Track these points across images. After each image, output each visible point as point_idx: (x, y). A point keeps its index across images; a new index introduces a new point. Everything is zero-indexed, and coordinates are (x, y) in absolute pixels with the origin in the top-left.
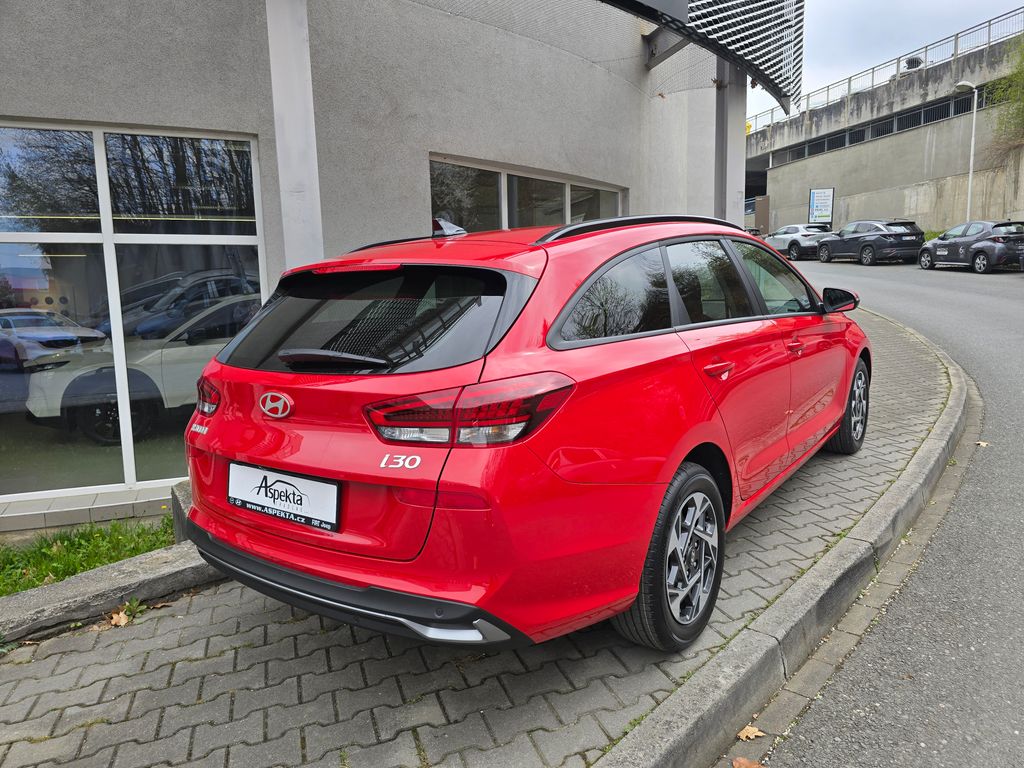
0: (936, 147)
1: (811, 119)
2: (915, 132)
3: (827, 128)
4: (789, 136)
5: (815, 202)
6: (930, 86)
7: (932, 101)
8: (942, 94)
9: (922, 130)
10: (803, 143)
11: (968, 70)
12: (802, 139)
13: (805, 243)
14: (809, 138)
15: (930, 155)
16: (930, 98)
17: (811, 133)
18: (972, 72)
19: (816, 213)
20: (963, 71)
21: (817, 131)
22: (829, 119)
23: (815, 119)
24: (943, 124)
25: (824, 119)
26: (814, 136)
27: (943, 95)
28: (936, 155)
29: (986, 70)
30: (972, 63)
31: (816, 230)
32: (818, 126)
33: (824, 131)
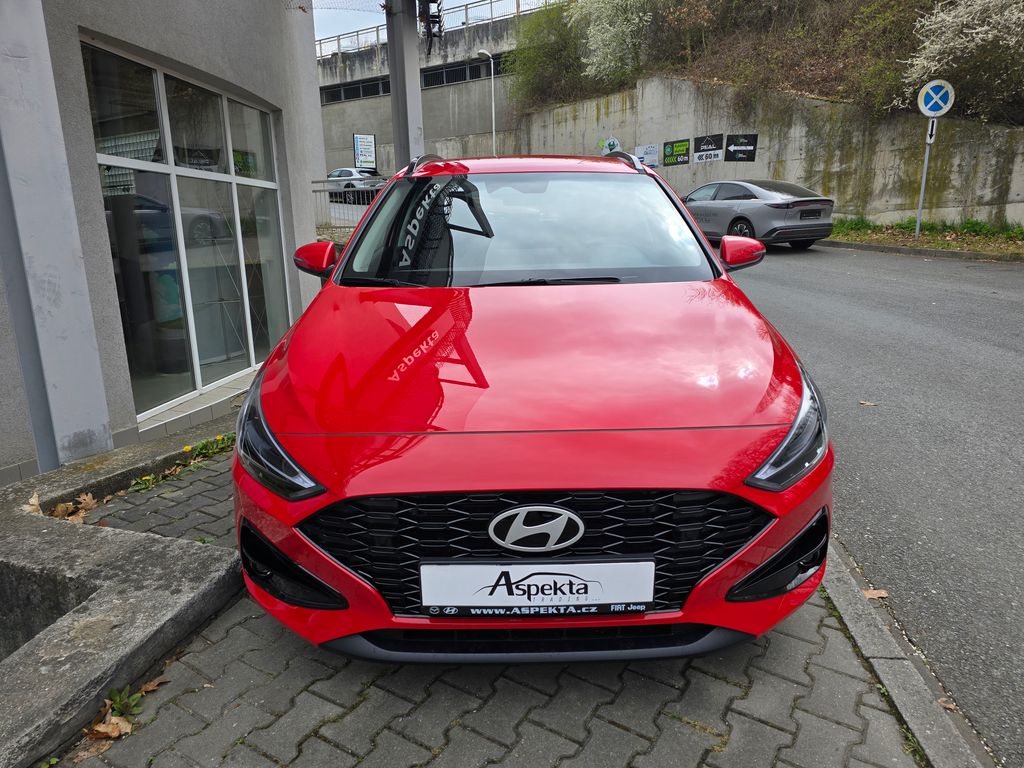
0: (459, 107)
1: (344, 62)
2: (439, 90)
3: (360, 74)
4: (324, 77)
5: (359, 147)
6: (449, 49)
7: (451, 64)
8: (459, 58)
9: (446, 89)
10: (338, 86)
11: (478, 40)
12: (337, 81)
13: (359, 186)
14: (344, 81)
15: (454, 114)
16: (450, 60)
17: (345, 77)
18: (482, 42)
19: (361, 158)
20: (474, 40)
21: (352, 76)
22: (362, 65)
23: (348, 63)
24: (462, 86)
25: (357, 65)
26: (349, 80)
27: (460, 60)
28: (459, 113)
29: (491, 43)
30: (480, 34)
31: (367, 175)
32: (351, 70)
33: (358, 76)
